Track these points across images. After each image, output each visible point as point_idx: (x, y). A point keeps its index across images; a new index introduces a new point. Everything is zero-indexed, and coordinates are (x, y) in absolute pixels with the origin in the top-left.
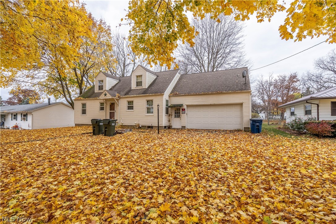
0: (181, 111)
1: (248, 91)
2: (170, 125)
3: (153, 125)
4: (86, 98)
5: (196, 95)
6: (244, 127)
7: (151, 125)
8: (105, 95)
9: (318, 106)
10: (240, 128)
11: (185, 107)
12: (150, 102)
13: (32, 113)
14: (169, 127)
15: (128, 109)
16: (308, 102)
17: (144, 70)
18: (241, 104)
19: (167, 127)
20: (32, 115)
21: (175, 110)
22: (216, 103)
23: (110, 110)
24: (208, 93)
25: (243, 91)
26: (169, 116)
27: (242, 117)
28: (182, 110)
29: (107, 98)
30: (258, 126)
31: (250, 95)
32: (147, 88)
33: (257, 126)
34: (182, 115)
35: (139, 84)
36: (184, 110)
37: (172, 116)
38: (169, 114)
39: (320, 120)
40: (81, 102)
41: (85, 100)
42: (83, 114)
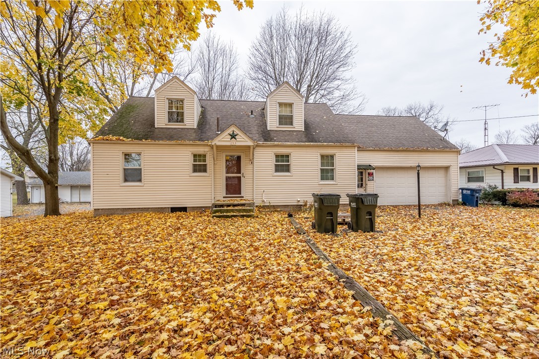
0: (367, 176)
4: (141, 140)
5: (392, 151)
6: (452, 199)
8: (233, 136)
9: (502, 172)
10: (444, 201)
12: (328, 160)
15: (276, 171)
16: (495, 167)
17: (296, 94)
18: (446, 168)
23: (227, 173)
27: (447, 186)
28: (369, 174)
29: (238, 144)
32: (303, 129)
33: (477, 197)
34: (368, 183)
35: (286, 120)
36: (371, 174)
39: (505, 188)
40: (119, 149)
41: (138, 144)
42: (126, 180)
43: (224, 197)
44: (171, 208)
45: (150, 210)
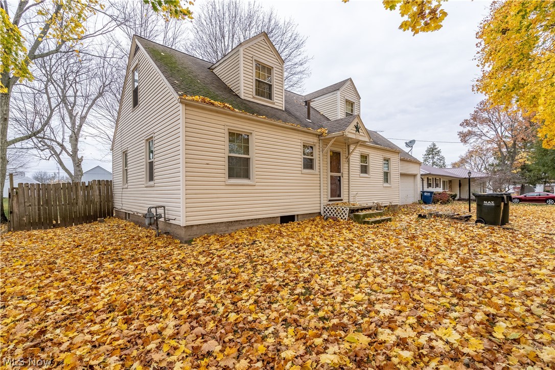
6: (418, 199)
8: (358, 129)
17: (356, 95)
23: (330, 169)
29: (361, 138)
40: (223, 123)
41: (249, 119)
42: (231, 176)
43: (330, 201)
44: (281, 217)
45: (261, 221)
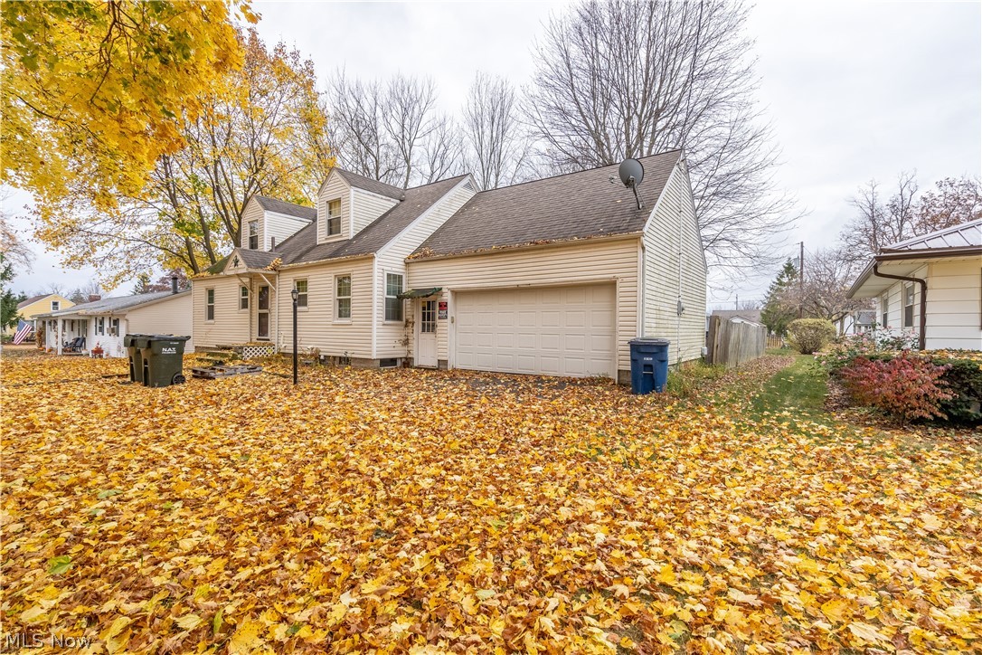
1: (632, 234)
2: (410, 356)
3: (349, 355)
4: (214, 274)
6: (618, 368)
7: (343, 355)
8: (236, 263)
9: (924, 287)
10: (605, 372)
11: (447, 297)
12: (345, 284)
13: (126, 317)
14: (407, 363)
16: (879, 270)
17: (344, 183)
18: (611, 285)
19: (399, 363)
20: (127, 320)
21: (424, 309)
22: (534, 282)
23: (259, 306)
24: (508, 249)
25: (614, 237)
26: (406, 326)
27: (613, 333)
28: (440, 306)
29: (239, 271)
30: (648, 366)
31: (640, 250)
32: (351, 237)
33: (645, 366)
35: (334, 227)
36: (443, 306)
37: (415, 328)
38: (407, 321)
43: (257, 340)
